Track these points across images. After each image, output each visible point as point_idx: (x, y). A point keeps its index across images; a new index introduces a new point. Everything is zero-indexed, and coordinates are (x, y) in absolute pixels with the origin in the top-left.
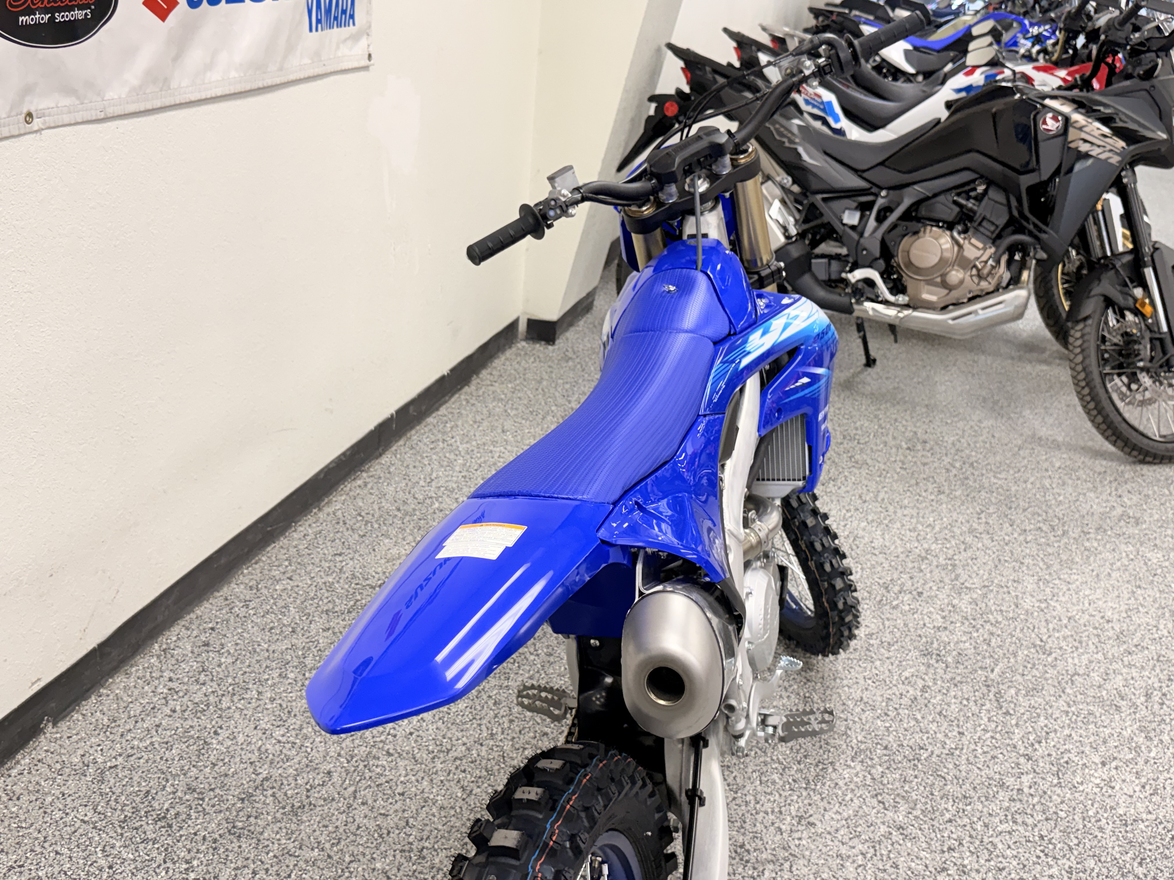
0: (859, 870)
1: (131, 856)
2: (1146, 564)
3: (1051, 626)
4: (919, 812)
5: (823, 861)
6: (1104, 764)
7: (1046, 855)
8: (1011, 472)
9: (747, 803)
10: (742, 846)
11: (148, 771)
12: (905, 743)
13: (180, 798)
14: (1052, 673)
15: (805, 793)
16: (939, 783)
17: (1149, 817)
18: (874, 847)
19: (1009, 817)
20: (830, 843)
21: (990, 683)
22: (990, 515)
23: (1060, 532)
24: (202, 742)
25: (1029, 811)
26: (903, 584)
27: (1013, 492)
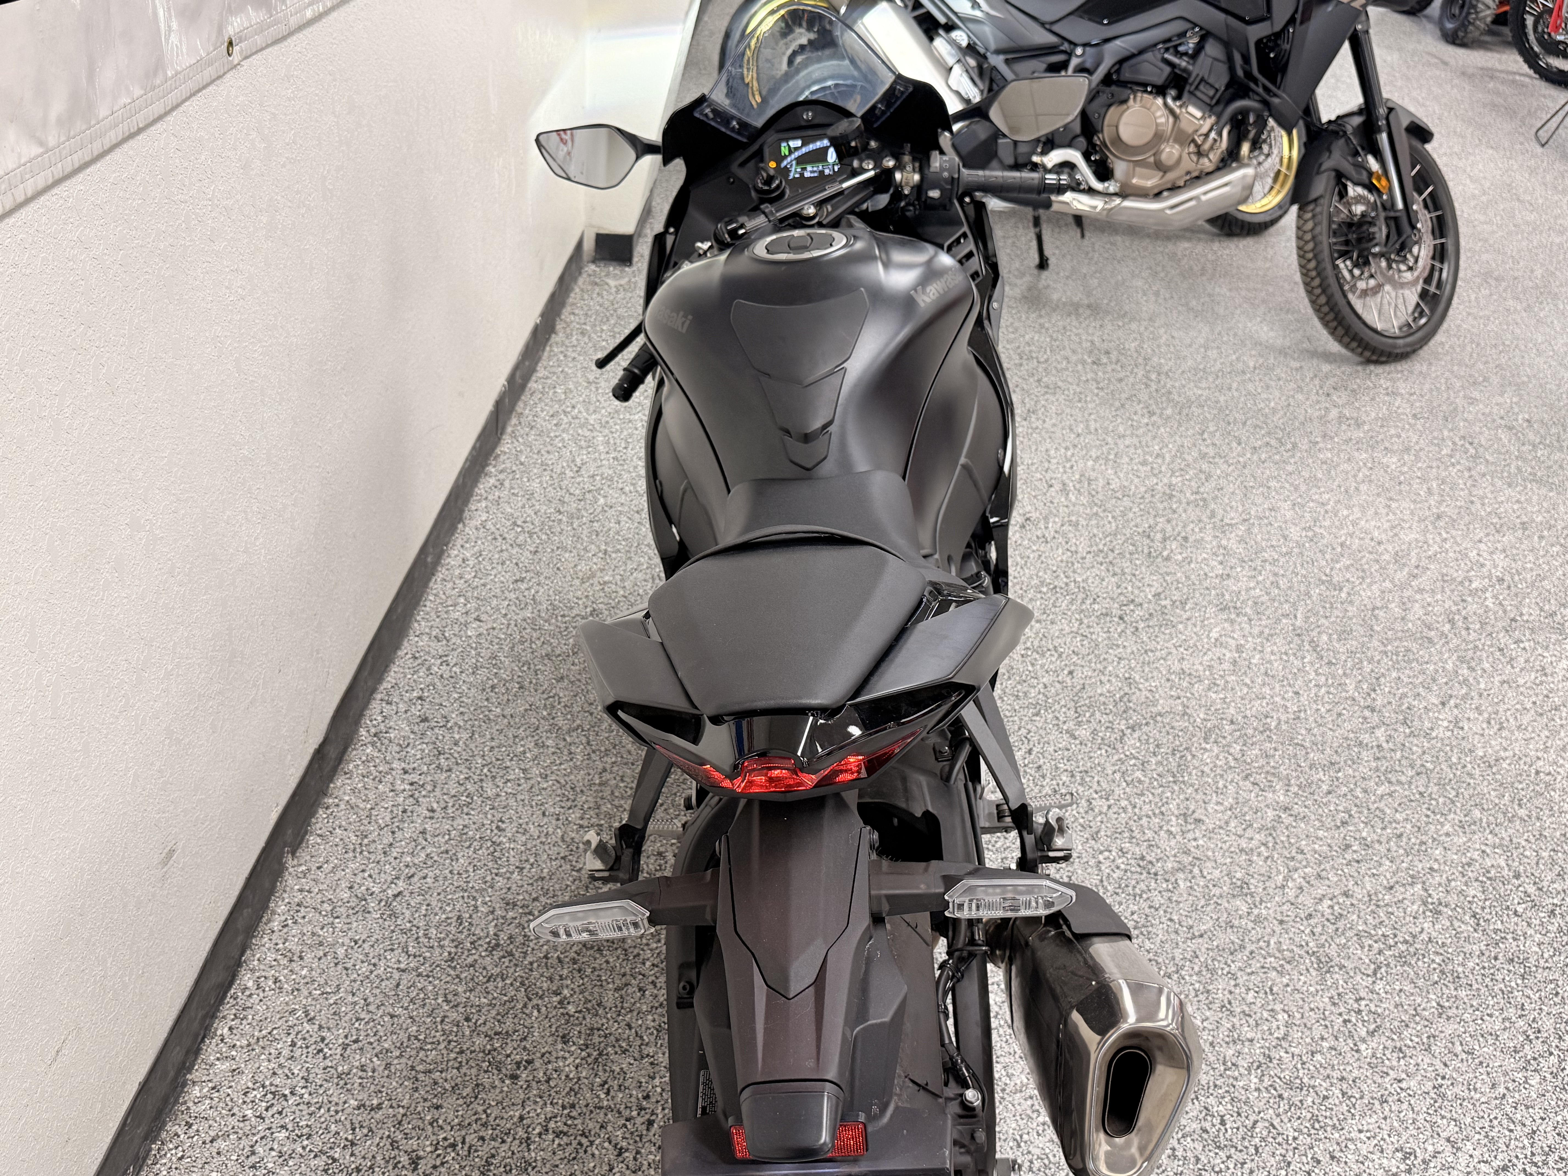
0: (1269, 863)
1: (485, 1001)
2: (1386, 472)
3: (1328, 556)
4: (1296, 789)
5: (1229, 860)
6: (1443, 704)
7: (1433, 812)
8: (1211, 379)
9: (1124, 809)
10: (1143, 858)
11: (444, 891)
12: (1248, 713)
13: (503, 917)
14: (1352, 610)
15: (1176, 788)
16: (1301, 753)
17: (1507, 754)
18: (1271, 834)
19: (1383, 778)
20: (1226, 838)
21: (1299, 631)
22: (1212, 434)
23: (1289, 446)
24: (489, 844)
25: (1398, 768)
26: (1163, 531)
27: (1223, 403)
